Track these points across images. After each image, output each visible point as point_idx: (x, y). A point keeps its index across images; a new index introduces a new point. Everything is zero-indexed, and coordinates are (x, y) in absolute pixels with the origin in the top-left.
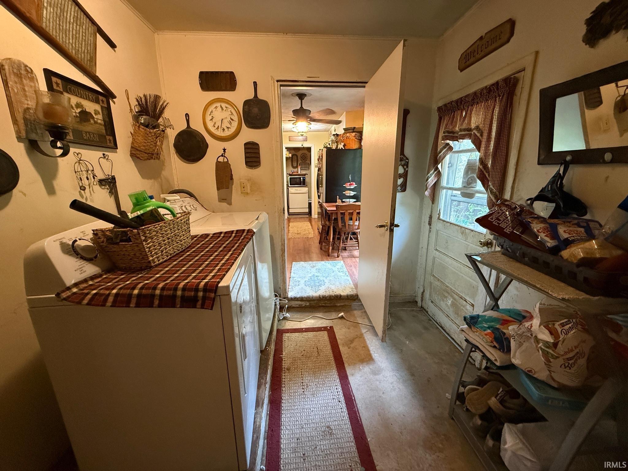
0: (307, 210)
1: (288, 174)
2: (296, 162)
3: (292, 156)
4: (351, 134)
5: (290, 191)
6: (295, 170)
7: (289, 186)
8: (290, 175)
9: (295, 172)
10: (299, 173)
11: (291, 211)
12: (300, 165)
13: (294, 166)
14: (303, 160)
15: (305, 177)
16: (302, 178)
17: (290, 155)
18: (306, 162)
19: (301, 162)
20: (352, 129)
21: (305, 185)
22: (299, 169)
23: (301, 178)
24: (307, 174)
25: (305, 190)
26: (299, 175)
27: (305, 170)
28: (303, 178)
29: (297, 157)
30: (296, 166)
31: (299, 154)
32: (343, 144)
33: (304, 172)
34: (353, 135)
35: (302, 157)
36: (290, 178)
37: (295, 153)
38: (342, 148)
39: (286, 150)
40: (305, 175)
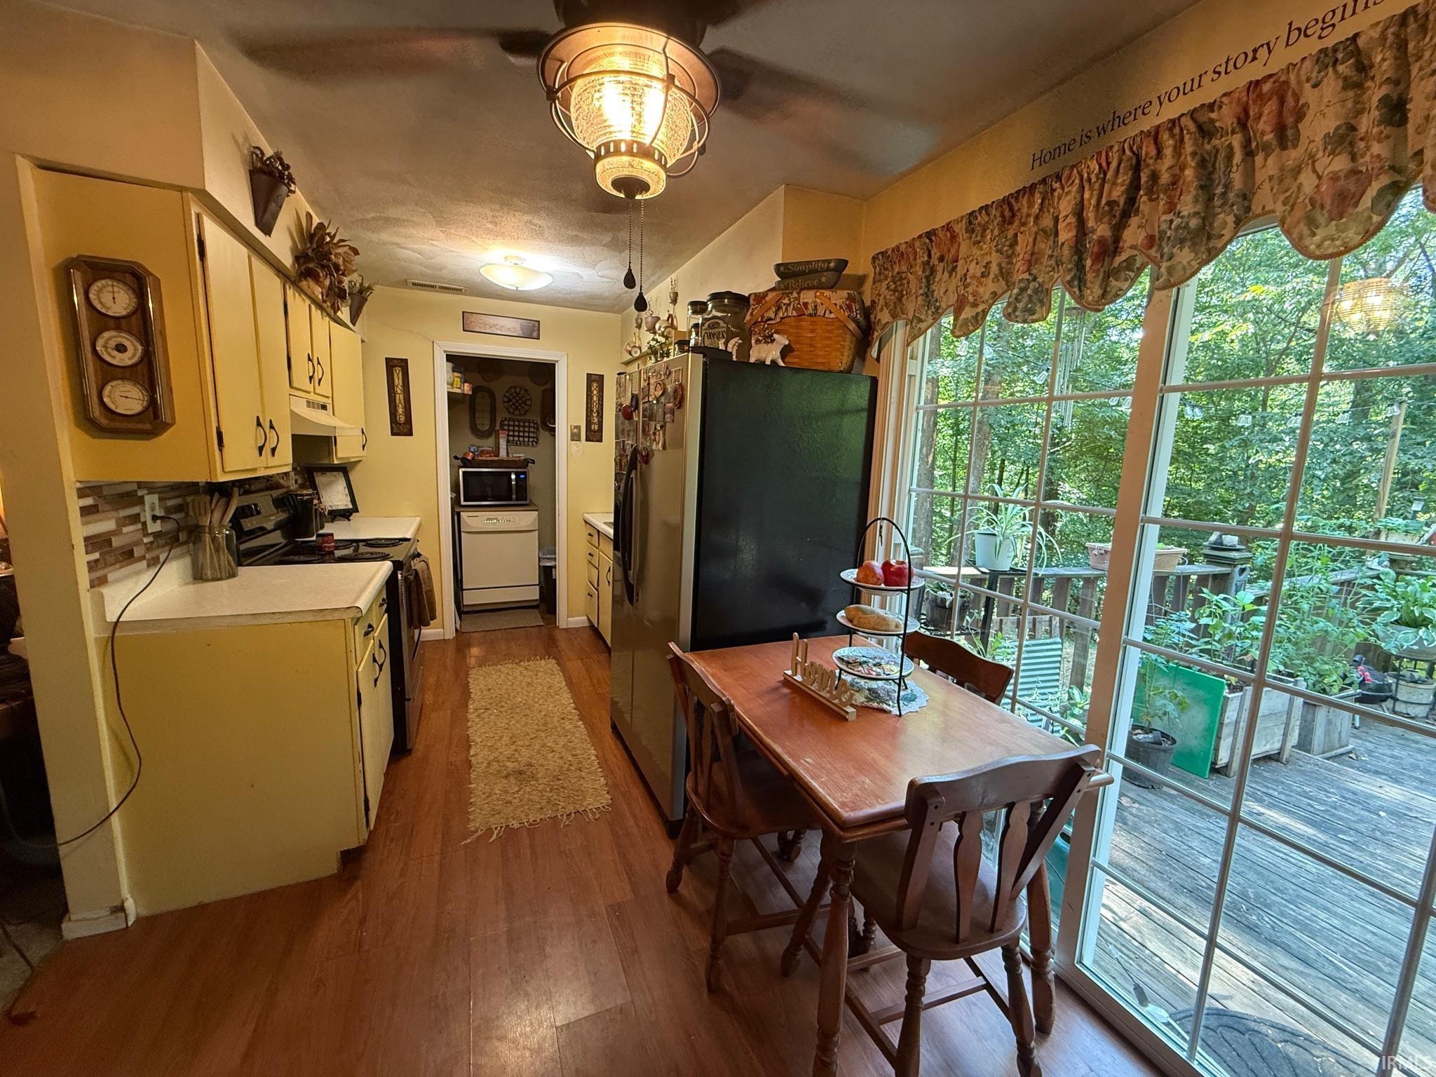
0: (534, 594)
1: (456, 458)
2: (488, 415)
3: (475, 390)
4: (827, 293)
5: (468, 525)
6: (488, 444)
7: (463, 503)
8: (465, 463)
9: (488, 452)
10: (503, 453)
11: (469, 599)
12: (502, 426)
13: (480, 427)
14: (516, 408)
15: (525, 473)
16: (513, 477)
17: (467, 388)
18: (527, 417)
19: (507, 416)
20: (828, 269)
21: (526, 500)
22: (503, 443)
23: (510, 474)
24: (533, 462)
25: (525, 519)
26: (501, 463)
27: (522, 444)
28: (517, 474)
29: (492, 396)
30: (487, 427)
31: (500, 387)
32: (782, 340)
33: (520, 454)
34: (839, 302)
35: (510, 400)
36: (464, 472)
37: (483, 383)
38: (773, 362)
39: (450, 365)
40: (526, 463)
